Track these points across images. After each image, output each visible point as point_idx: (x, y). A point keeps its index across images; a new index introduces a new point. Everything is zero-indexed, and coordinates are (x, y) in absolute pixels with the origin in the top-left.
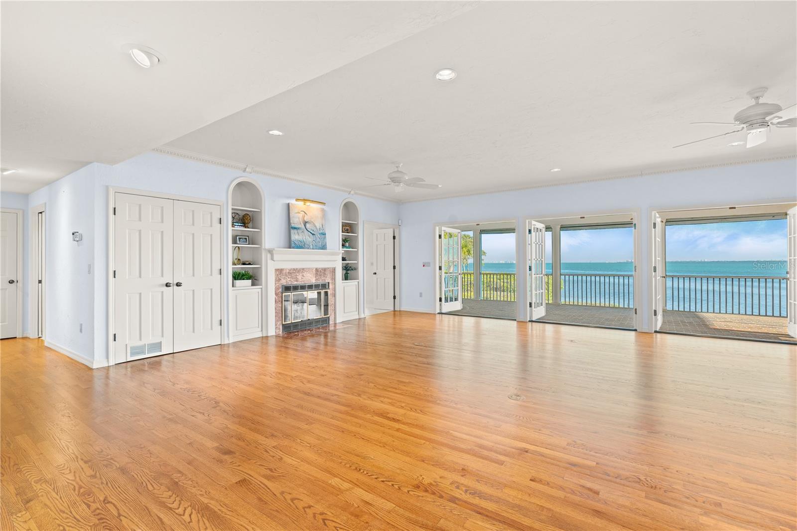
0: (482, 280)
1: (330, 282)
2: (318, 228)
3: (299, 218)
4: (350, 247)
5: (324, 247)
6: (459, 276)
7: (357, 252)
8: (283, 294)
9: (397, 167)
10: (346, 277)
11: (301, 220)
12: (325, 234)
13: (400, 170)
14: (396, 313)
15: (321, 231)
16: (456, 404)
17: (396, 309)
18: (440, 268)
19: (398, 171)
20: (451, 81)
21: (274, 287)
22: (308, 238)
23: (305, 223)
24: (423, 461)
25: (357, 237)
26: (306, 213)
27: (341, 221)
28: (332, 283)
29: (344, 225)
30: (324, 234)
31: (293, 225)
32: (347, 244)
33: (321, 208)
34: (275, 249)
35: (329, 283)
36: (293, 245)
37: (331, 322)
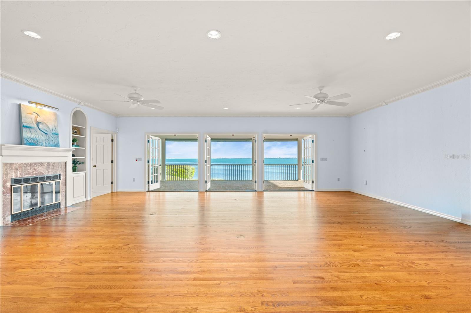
0: (166, 169)
1: (62, 173)
2: (51, 128)
3: (31, 119)
4: (77, 146)
5: (57, 145)
6: (159, 167)
7: (85, 150)
8: (13, 187)
9: (135, 90)
10: (74, 170)
11: (33, 121)
12: (58, 134)
13: (137, 92)
14: (113, 194)
15: (54, 132)
16: (214, 249)
17: (113, 191)
18: (148, 162)
19: (136, 93)
20: (216, 40)
21: (2, 181)
22: (40, 136)
23: (38, 124)
24: (232, 296)
25: (85, 138)
26: (38, 115)
27: (72, 125)
28: (63, 174)
29: (74, 128)
30: (56, 134)
31: (25, 124)
32: (75, 144)
33: (55, 113)
34: (5, 145)
35: (60, 175)
36: (25, 142)
37: (62, 206)
